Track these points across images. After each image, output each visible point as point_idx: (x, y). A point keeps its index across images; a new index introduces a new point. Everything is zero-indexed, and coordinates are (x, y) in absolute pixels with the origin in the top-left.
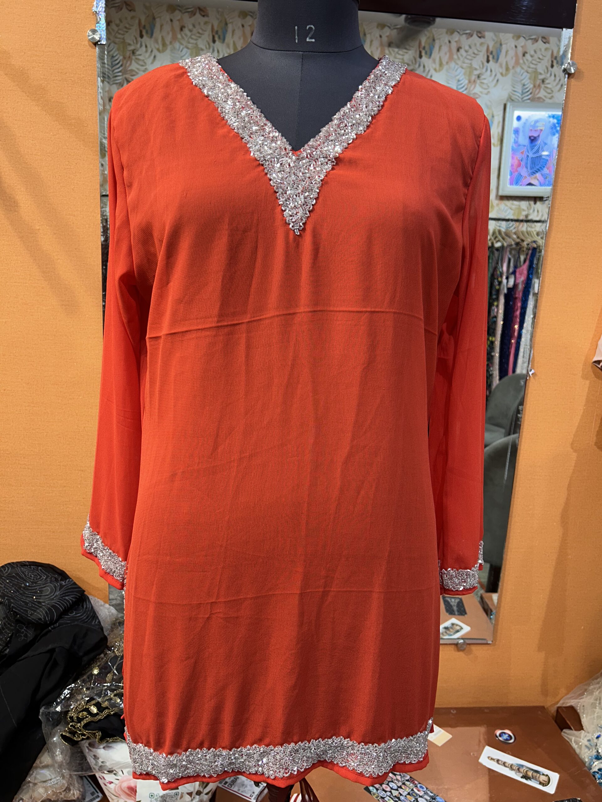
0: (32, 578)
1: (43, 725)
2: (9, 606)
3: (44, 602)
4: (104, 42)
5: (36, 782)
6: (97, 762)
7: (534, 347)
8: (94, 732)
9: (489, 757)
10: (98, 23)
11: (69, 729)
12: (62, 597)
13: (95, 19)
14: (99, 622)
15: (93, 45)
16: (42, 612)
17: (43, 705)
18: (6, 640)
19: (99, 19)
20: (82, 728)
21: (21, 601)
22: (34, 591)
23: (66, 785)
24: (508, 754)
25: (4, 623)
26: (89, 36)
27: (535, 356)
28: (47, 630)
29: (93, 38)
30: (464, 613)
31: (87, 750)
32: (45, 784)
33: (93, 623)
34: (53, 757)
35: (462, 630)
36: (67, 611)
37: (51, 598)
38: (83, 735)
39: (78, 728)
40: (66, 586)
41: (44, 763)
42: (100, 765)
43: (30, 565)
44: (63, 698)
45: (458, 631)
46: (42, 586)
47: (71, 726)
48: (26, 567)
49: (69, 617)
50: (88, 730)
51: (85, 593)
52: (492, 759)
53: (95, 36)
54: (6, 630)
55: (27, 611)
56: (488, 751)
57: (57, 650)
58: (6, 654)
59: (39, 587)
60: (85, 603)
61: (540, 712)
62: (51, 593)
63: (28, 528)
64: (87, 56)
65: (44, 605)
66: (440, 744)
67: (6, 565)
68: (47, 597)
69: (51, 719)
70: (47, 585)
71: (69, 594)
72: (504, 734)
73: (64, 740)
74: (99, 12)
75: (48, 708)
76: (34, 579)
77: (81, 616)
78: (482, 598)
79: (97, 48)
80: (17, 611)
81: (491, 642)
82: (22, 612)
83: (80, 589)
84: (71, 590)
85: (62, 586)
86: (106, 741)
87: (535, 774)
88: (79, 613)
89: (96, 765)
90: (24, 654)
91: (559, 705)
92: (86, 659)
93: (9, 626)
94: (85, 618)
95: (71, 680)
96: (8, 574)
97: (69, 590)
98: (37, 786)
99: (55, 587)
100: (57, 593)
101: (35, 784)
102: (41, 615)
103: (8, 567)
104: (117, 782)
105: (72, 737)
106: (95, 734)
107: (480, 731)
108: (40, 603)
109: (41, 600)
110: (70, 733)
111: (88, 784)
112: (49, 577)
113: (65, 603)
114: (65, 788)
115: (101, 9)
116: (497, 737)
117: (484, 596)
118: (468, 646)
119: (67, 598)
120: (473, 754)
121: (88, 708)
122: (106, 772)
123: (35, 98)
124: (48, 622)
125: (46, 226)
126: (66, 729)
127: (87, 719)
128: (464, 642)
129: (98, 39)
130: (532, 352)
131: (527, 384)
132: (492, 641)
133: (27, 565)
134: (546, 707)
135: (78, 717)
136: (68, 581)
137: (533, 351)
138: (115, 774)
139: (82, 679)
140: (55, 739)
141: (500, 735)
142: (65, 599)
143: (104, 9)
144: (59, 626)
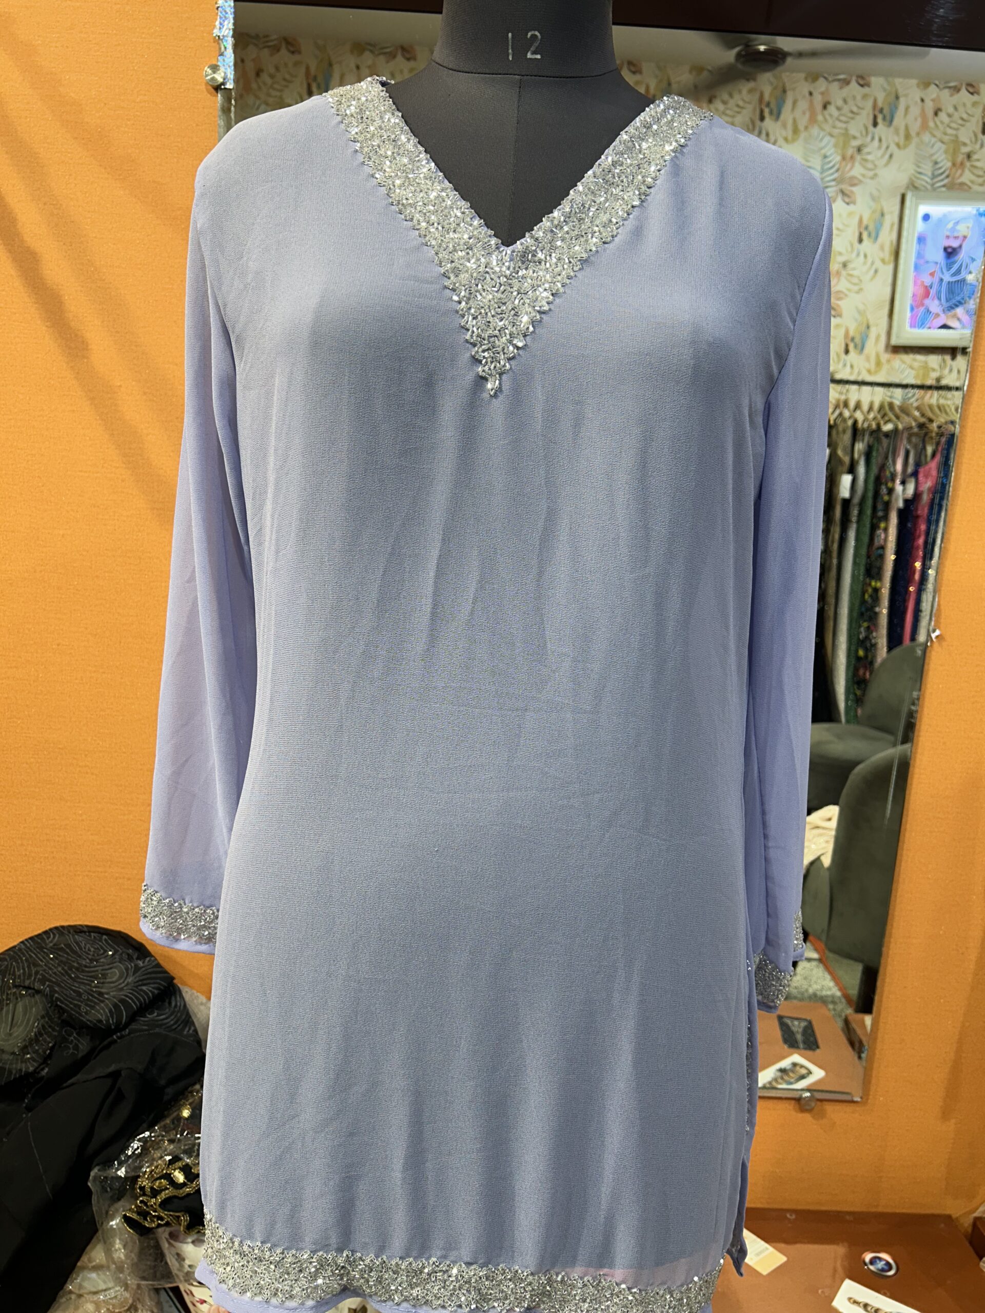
0: (91, 953)
1: (94, 1199)
2: (52, 996)
3: (107, 994)
4: (230, 85)
5: (81, 1292)
6: (182, 1266)
7: (940, 590)
8: (177, 1214)
9: (850, 1299)
10: (222, 54)
11: (137, 1206)
12: (137, 987)
13: (218, 49)
14: (196, 1031)
15: (213, 90)
16: (103, 1009)
17: (98, 1165)
18: (45, 1053)
19: (223, 49)
20: (158, 1207)
21: (72, 989)
22: (93, 974)
23: (130, 1301)
24: (885, 1294)
25: (43, 1026)
26: (207, 76)
27: (942, 607)
28: (109, 1039)
29: (213, 79)
30: (814, 1047)
31: (166, 1245)
32: (95, 1298)
33: (185, 1033)
34: (108, 1252)
35: (811, 1076)
36: (144, 1009)
37: (120, 987)
38: (160, 1218)
39: (152, 1206)
40: (144, 969)
41: (95, 1261)
42: (186, 1271)
43: (89, 932)
44: (130, 1153)
45: (803, 1077)
46: (107, 967)
47: (142, 1202)
48: (83, 934)
49: (146, 1019)
50: (169, 1211)
51: (175, 981)
52: (855, 1302)
53: (216, 76)
54: (45, 1036)
55: (79, 1007)
56: (850, 1288)
57: (123, 1073)
58: (43, 1077)
59: (101, 968)
60: (173, 998)
61: (942, 1225)
62: (120, 978)
63: (89, 871)
64: (204, 108)
65: (107, 999)
66: (765, 1272)
67: (51, 930)
68: (112, 985)
69: (109, 1189)
70: (115, 965)
71: (148, 981)
72: (878, 1262)
73: (128, 1225)
74: (223, 36)
75: (105, 1170)
76: (93, 955)
77: (166, 1018)
78: (847, 1022)
79: (219, 95)
80: (63, 1006)
81: (857, 1099)
82: (71, 1008)
83: (166, 975)
84: (153, 975)
85: (137, 969)
86: (196, 1231)
88: (163, 1015)
89: (179, 1270)
90: (71, 1078)
91: (976, 1214)
92: (170, 1091)
93: (50, 1030)
94: (172, 1022)
95: (145, 1125)
96: (54, 945)
97: (148, 976)
98: (83, 1299)
99: (127, 969)
100: (130, 980)
101: (80, 1296)
102: (102, 1015)
103: (54, 934)
105: (141, 1221)
106: (178, 1217)
107: (835, 1253)
108: (101, 994)
109: (103, 990)
110: (139, 1213)
111: (167, 1302)
112: (119, 953)
113: (142, 996)
114: (129, 1305)
115: (227, 31)
116: (866, 1264)
117: (850, 1018)
118: (819, 1103)
119: (144, 988)
120: (822, 1292)
121: (170, 1174)
122: (195, 1283)
123: (120, 175)
124: (113, 1027)
125: (130, 381)
126: (133, 1207)
127: (167, 1192)
128: (812, 1096)
129: (221, 80)
130: (937, 599)
131: (927, 654)
132: (861, 1098)
133: (85, 932)
134: (954, 1216)
135: (152, 1188)
136: (149, 961)
137: (939, 597)
139: (162, 1123)
140: (113, 1223)
141: (872, 1261)
142: (141, 990)
143: (231, 33)
144: (129, 1034)
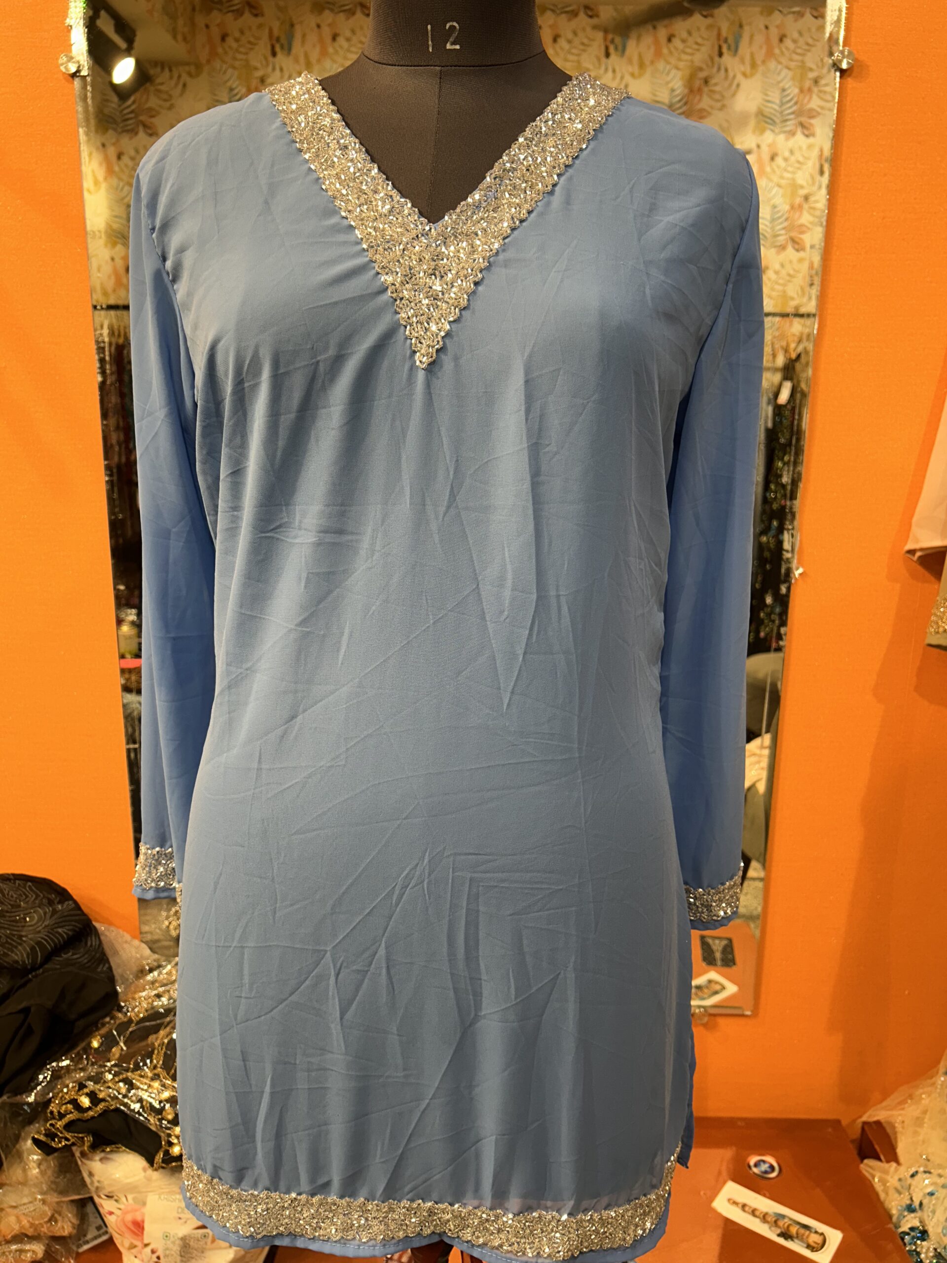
0: (14, 899)
3: (26, 936)
4: (85, 72)
5: (2, 1206)
6: (93, 1180)
7: (801, 529)
8: (80, 1135)
9: (729, 1200)
11: (46, 1129)
12: (52, 929)
14: (110, 968)
15: (70, 79)
16: (21, 952)
17: (8, 1092)
19: (74, 38)
20: (64, 1129)
22: (14, 918)
23: (49, 1214)
24: (764, 1195)
27: (804, 544)
28: (25, 979)
30: (731, 964)
31: (80, 1163)
32: (15, 1211)
33: (99, 970)
34: (25, 1172)
35: (724, 991)
36: (58, 950)
37: (38, 929)
38: (66, 1139)
39: (59, 1128)
40: (63, 912)
41: (13, 1177)
42: (97, 1185)
43: (15, 880)
45: (716, 993)
47: (51, 1125)
48: (8, 882)
49: (60, 959)
50: (74, 1132)
51: (92, 922)
52: (735, 1203)
53: (71, 64)
56: (732, 1190)
57: (33, 1009)
60: (90, 936)
62: (38, 921)
64: (61, 95)
65: (25, 942)
68: (31, 928)
69: (19, 1113)
70: (34, 909)
72: (762, 1164)
73: (37, 1146)
74: (77, 25)
75: (15, 1097)
77: (81, 957)
79: (76, 83)
81: (748, 1013)
83: (84, 917)
85: (54, 912)
87: (802, 1231)
88: (78, 954)
89: (91, 1184)
91: (864, 1119)
92: (81, 1023)
94: (86, 961)
97: (64, 919)
98: (5, 1213)
99: (45, 913)
100: (47, 923)
101: (2, 1210)
102: (18, 957)
104: (118, 1212)
105: (49, 1141)
106: (83, 1138)
107: (723, 1156)
110: (46, 1135)
112: (39, 898)
113: (57, 937)
114: (48, 1217)
115: (79, 20)
116: (750, 1167)
118: (713, 1018)
119: (60, 930)
120: (705, 1194)
122: (103, 1197)
126: (42, 1130)
127: (71, 1115)
129: (75, 68)
130: (798, 538)
131: (792, 591)
132: (752, 1011)
133: (10, 880)
134: (843, 1122)
135: (59, 1112)
136: (69, 904)
137: (801, 536)
138: (116, 1201)
141: (756, 1165)
142: (58, 932)
143: (83, 21)
144: (43, 972)
